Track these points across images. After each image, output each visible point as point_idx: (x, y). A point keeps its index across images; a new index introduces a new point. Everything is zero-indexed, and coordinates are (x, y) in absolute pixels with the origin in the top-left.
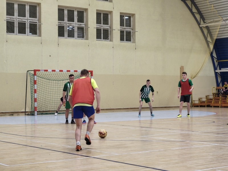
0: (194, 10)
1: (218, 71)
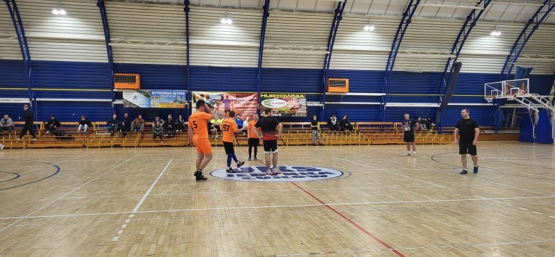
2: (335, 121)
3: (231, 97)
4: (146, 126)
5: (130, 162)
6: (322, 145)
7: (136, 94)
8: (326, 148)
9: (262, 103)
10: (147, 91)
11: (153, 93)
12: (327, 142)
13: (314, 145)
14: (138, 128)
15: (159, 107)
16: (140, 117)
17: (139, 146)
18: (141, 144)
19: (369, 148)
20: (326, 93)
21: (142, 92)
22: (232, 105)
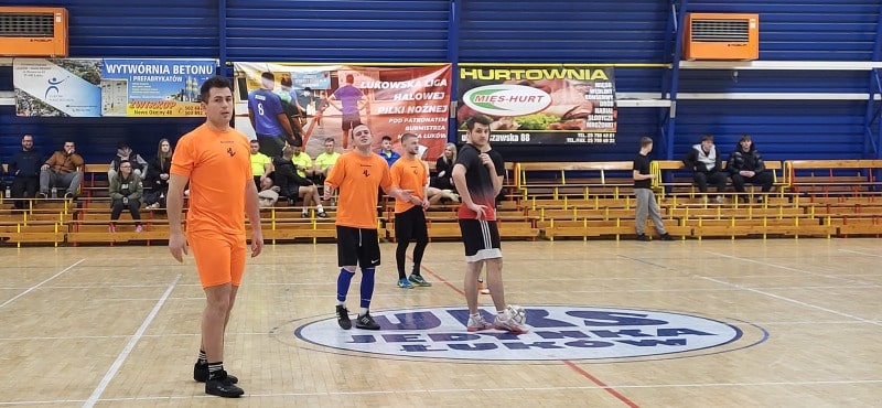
2: (713, 155)
3: (364, 81)
4: (87, 176)
5: (36, 295)
6: (667, 237)
7: (56, 72)
8: (681, 249)
9: (467, 98)
10: (92, 61)
11: (110, 69)
12: (685, 229)
13: (642, 237)
14: (61, 185)
15: (130, 113)
16: (69, 146)
17: (65, 243)
18: (74, 237)
19: (829, 247)
20: (682, 64)
21: (74, 66)
22: (367, 106)
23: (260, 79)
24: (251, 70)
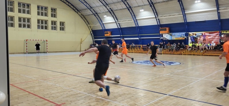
0: (86, 21)
1: (94, 40)
7: (167, 35)
15: (175, 39)
16: (169, 43)
22: (207, 37)
23: (192, 34)
24: (191, 33)
